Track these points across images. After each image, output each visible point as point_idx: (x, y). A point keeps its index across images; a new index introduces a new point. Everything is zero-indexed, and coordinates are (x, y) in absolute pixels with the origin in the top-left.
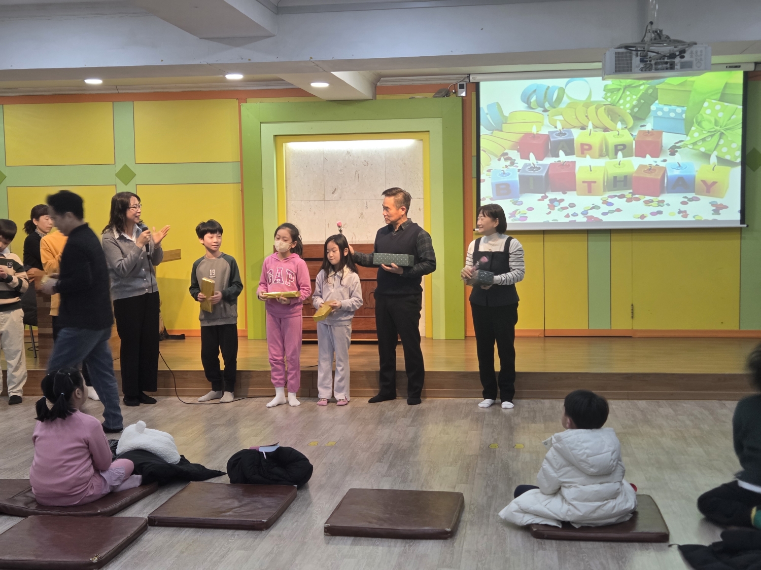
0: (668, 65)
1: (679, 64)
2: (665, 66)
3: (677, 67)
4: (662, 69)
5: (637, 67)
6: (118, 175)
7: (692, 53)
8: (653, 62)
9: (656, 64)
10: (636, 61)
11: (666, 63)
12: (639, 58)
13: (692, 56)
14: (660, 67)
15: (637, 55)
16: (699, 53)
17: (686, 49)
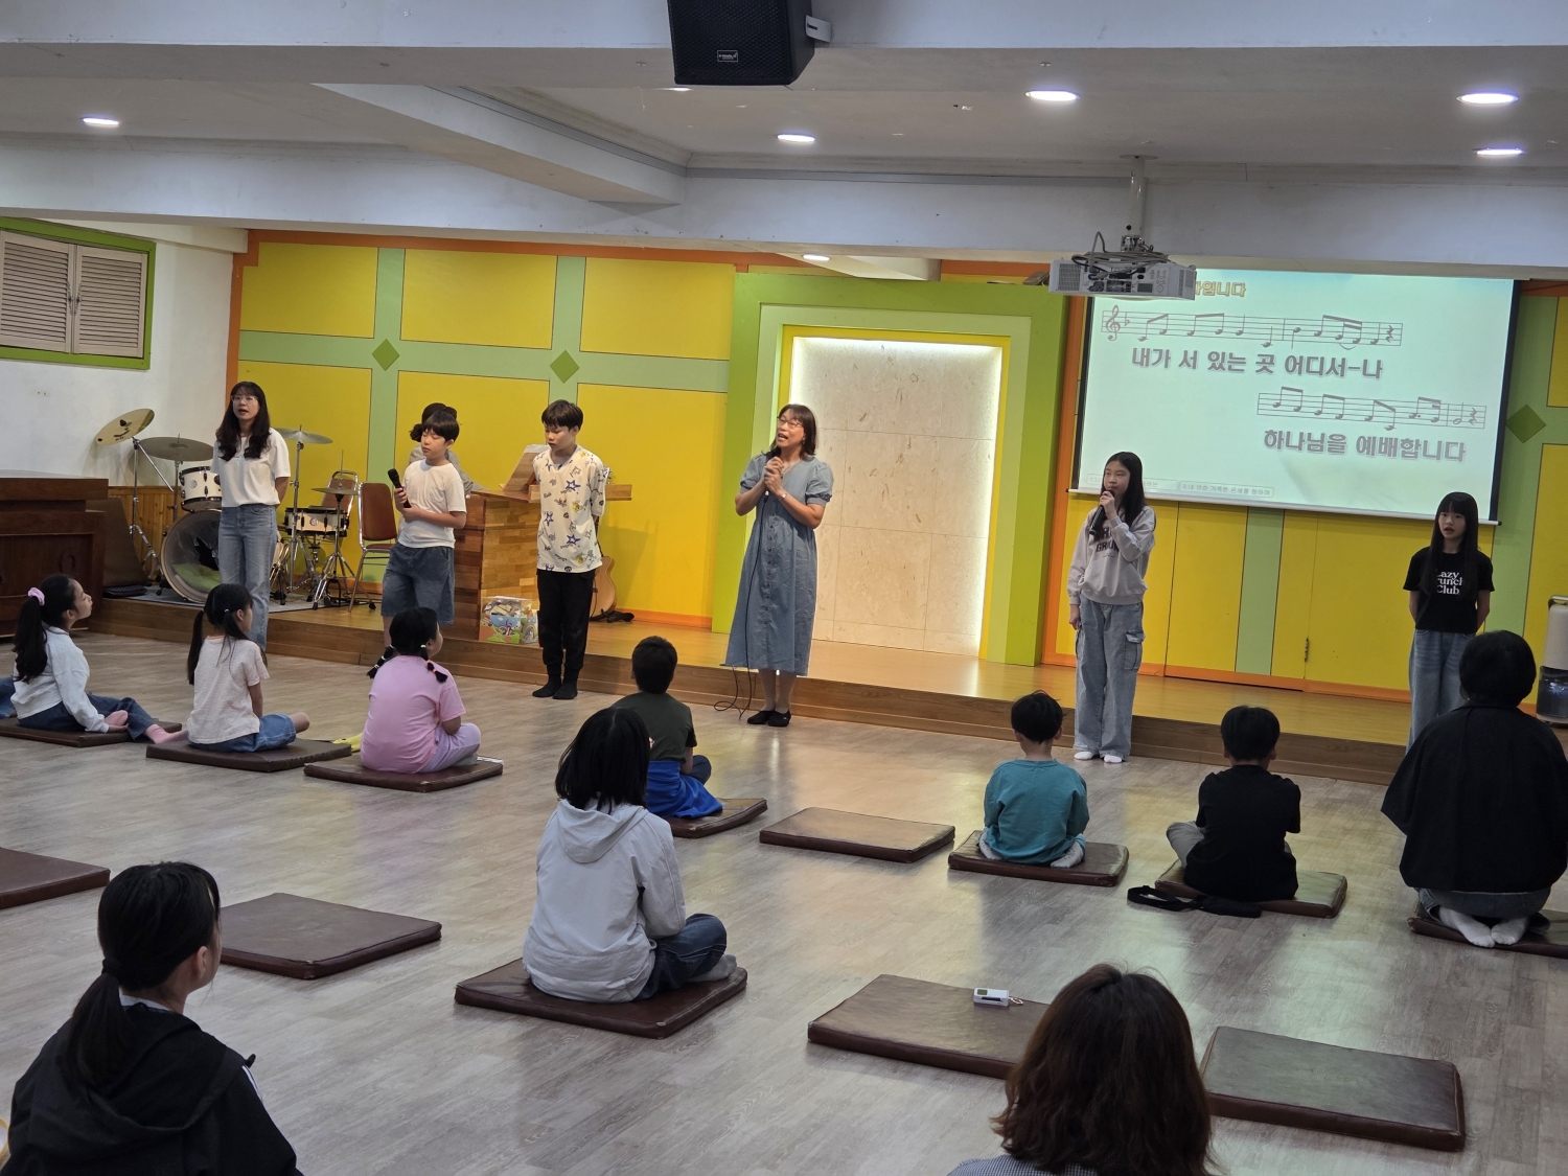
0: (1125, 286)
1: (1136, 287)
2: (1120, 286)
3: (1135, 289)
4: (1116, 291)
5: (1086, 285)
6: (554, 366)
7: (1153, 272)
8: (1105, 281)
9: (1109, 282)
10: (1084, 276)
11: (1123, 283)
12: (1088, 273)
13: (1152, 278)
14: (1114, 287)
15: (1086, 271)
16: (1161, 274)
17: (1146, 267)
